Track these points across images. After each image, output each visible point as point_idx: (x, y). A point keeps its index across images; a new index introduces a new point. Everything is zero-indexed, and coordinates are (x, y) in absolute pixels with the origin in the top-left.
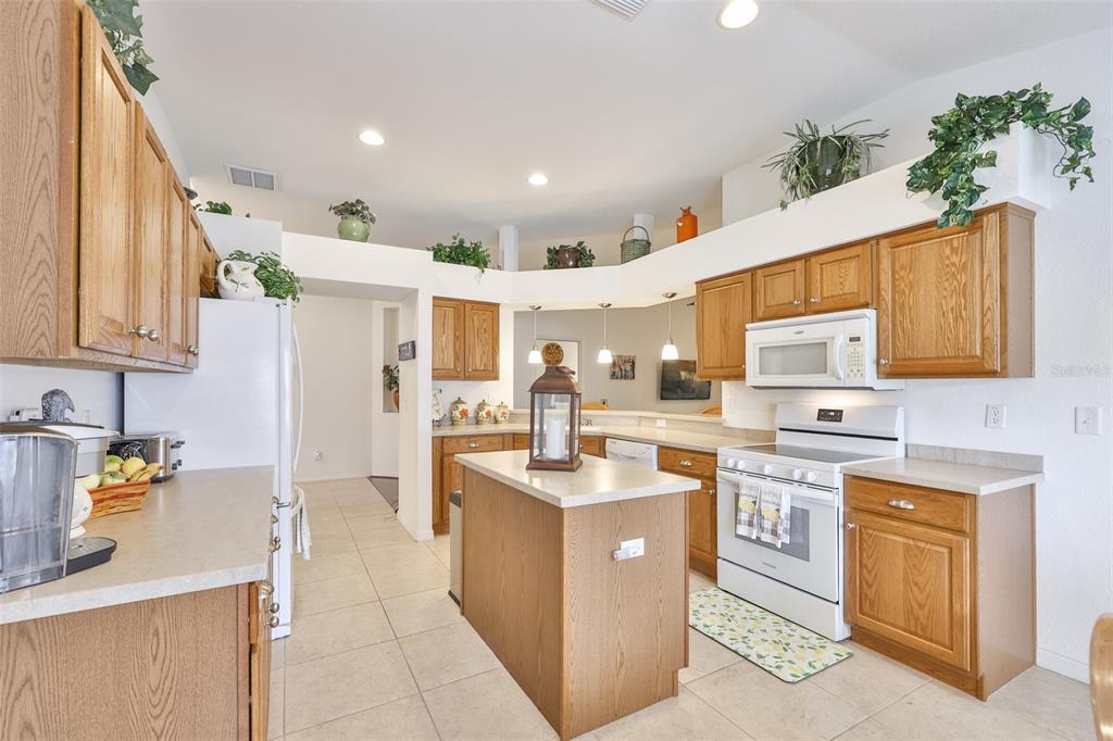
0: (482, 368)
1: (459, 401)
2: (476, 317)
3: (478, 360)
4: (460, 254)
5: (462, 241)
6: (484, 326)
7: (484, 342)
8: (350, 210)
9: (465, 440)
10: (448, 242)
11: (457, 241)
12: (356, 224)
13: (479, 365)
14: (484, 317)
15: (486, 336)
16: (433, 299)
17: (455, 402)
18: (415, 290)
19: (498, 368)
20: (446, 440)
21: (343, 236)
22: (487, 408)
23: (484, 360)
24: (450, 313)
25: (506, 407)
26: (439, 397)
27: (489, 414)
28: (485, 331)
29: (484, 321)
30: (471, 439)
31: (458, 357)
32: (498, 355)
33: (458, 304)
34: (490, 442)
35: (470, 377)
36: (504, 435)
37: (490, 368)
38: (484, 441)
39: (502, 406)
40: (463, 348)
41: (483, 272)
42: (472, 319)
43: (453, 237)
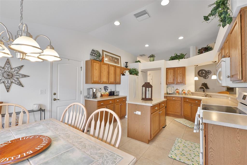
1: (183, 90)
2: (178, 71)
3: (179, 80)
5: (177, 54)
7: (180, 76)
8: (152, 56)
9: (171, 97)
10: (174, 56)
11: (175, 55)
12: (152, 59)
13: (179, 81)
14: (180, 70)
16: (167, 68)
17: (176, 90)
18: (161, 68)
19: (184, 82)
20: (167, 97)
21: (150, 61)
22: (183, 91)
23: (181, 80)
24: (172, 71)
25: (190, 91)
26: (173, 88)
27: (184, 93)
28: (181, 74)
29: (180, 71)
30: (173, 97)
31: (174, 80)
32: (185, 79)
33: (174, 69)
34: (178, 98)
35: (176, 84)
36: (181, 97)
37: (182, 82)
38: (176, 98)
39: (189, 91)
40: (175, 78)
41: (179, 60)
42: (177, 71)
43: (175, 54)
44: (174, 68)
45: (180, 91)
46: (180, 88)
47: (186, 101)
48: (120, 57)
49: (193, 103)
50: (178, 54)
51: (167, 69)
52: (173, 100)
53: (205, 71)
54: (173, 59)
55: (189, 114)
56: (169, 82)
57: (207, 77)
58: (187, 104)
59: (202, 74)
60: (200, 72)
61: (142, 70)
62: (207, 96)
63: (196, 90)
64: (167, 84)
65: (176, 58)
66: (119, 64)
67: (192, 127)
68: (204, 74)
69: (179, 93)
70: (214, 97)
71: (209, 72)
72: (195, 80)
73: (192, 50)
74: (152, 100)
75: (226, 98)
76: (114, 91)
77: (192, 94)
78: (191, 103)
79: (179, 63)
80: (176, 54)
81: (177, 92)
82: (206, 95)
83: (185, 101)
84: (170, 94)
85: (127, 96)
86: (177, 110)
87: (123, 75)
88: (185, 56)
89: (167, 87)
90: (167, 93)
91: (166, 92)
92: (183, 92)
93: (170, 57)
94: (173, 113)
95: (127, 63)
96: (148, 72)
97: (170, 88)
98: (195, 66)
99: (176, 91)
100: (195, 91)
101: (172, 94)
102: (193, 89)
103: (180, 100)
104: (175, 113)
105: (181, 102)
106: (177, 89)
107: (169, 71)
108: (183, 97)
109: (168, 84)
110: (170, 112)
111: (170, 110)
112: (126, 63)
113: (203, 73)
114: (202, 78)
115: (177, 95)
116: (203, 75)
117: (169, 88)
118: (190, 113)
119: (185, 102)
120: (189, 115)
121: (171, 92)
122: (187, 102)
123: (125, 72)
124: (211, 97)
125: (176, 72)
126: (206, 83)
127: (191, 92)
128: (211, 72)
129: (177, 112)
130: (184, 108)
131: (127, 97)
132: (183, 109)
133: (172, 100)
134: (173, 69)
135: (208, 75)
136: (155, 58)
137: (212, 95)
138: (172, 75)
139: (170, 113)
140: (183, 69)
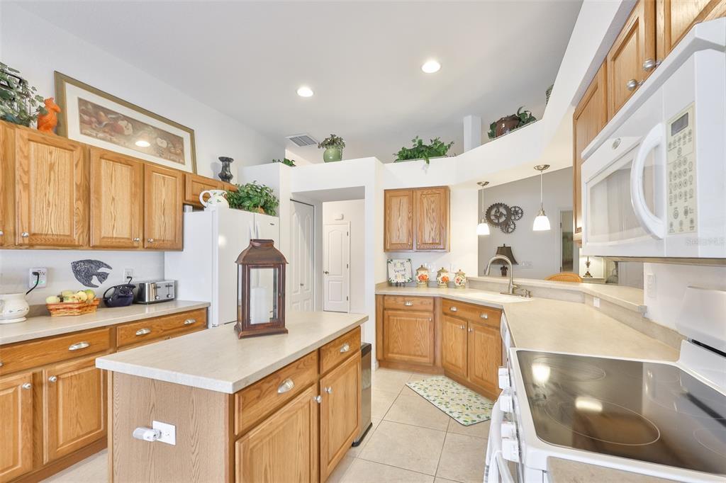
0: (431, 242)
2: (425, 201)
3: (428, 234)
4: (421, 152)
5: (420, 142)
6: (433, 206)
7: (432, 219)
8: (333, 142)
9: (401, 299)
10: (410, 146)
11: (416, 143)
12: (332, 151)
13: (427, 239)
14: (432, 199)
15: (434, 214)
16: (385, 190)
17: (419, 269)
18: (364, 187)
19: (445, 241)
20: (386, 298)
21: (326, 160)
22: (443, 275)
23: (433, 234)
24: (405, 200)
25: (463, 274)
26: (407, 265)
27: (444, 280)
28: (433, 212)
29: (433, 202)
30: (406, 299)
31: (410, 234)
32: (446, 230)
33: (411, 192)
34: (422, 303)
35: (419, 249)
36: (434, 298)
37: (437, 242)
38: (417, 302)
39: (460, 273)
40: (414, 226)
41: (428, 162)
42: (422, 202)
43: (414, 141)
44: (412, 190)
45: (432, 274)
46: (432, 264)
47: (449, 312)
48: (191, 132)
49: (473, 322)
50: (427, 143)
51: (388, 195)
52: (405, 308)
53: (506, 207)
54: (406, 156)
55: (461, 362)
56: (394, 242)
57: (512, 226)
58: (454, 325)
59: (498, 218)
60: (493, 212)
61: (293, 193)
62: (515, 291)
63: (482, 272)
64: (385, 249)
65: (419, 153)
66: (183, 164)
67: (470, 423)
68: (503, 219)
69: (428, 283)
70: (539, 296)
71: (516, 212)
72: (479, 237)
73: (471, 127)
74: (286, 332)
75: (578, 297)
76: (144, 285)
77: (471, 283)
78: (467, 320)
79: (426, 172)
80: (417, 140)
81: (422, 278)
82: (513, 289)
83: (446, 311)
84: (397, 285)
85: (210, 304)
86: (418, 346)
87: (198, 207)
88: (446, 150)
89: (388, 262)
90: (390, 284)
91: (383, 279)
92: (440, 279)
93: (397, 153)
94: (406, 357)
95: (226, 161)
96: (324, 203)
97: (399, 265)
98: (479, 183)
99: (419, 275)
100: (479, 275)
101: (404, 286)
102: (471, 268)
103: (431, 308)
104: (415, 355)
105: (432, 315)
106: (422, 268)
107: (395, 201)
108: (440, 298)
109: (391, 249)
110: (396, 353)
111: (396, 345)
112: (222, 159)
113: (501, 214)
114: (498, 229)
115: (423, 291)
116: (501, 220)
117: (395, 265)
118: (463, 358)
119: (446, 314)
120: (461, 366)
121: (401, 280)
122: (453, 315)
123: (206, 197)
124: (530, 296)
125: (418, 205)
126: (508, 246)
127: (467, 278)
128: (522, 213)
129: (420, 353)
130: (443, 339)
131: (210, 309)
132: (439, 343)
133: (404, 310)
134: (407, 192)
135: (516, 222)
136: (345, 151)
137: (532, 287)
138: (405, 213)
139: (397, 357)
140: (442, 194)
